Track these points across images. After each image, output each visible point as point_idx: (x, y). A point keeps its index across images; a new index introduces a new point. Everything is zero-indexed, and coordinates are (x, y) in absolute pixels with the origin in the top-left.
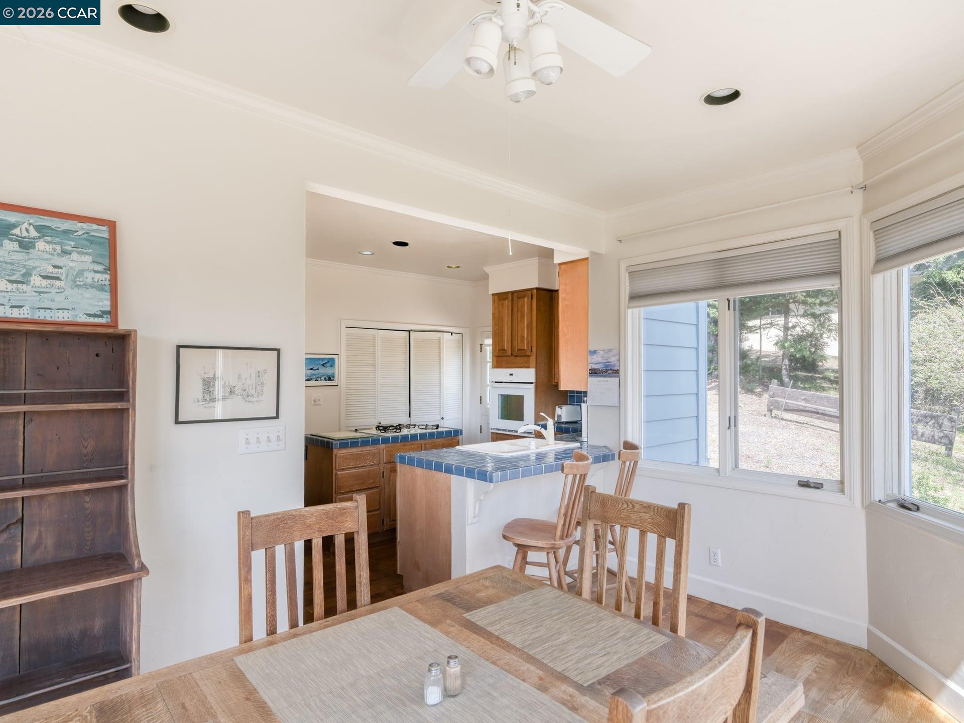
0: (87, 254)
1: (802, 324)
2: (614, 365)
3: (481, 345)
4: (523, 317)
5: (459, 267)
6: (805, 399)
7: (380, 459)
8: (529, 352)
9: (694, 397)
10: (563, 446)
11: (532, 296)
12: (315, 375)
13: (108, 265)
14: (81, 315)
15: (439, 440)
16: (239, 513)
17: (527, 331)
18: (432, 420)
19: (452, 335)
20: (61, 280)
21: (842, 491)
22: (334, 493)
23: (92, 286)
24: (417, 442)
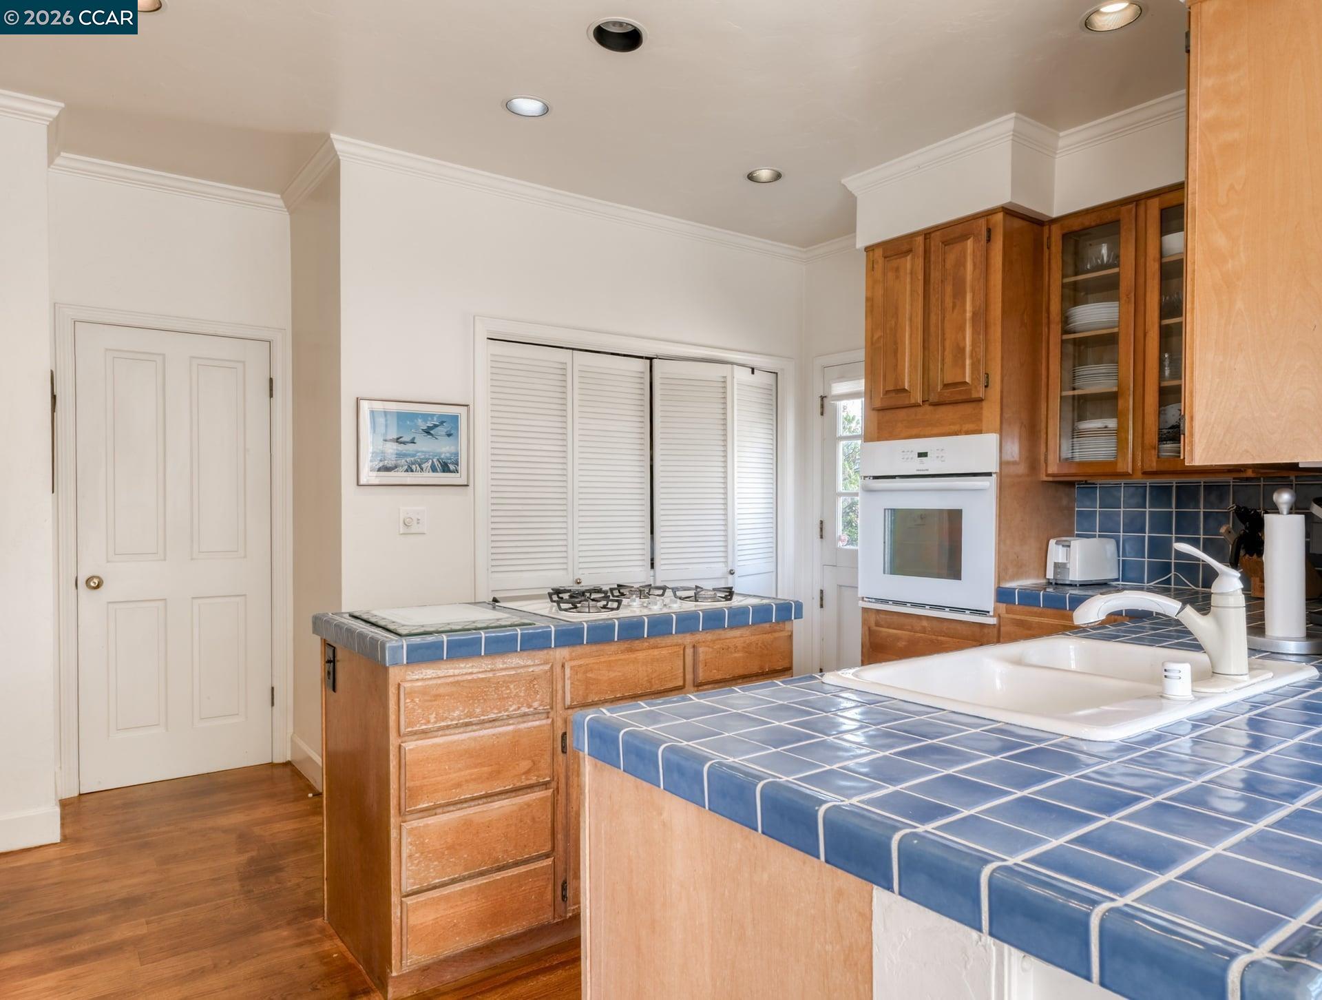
3: (822, 398)
8: (982, 389)
11: (989, 232)
12: (405, 455)
15: (737, 633)
18: (710, 575)
19: (753, 373)
22: (393, 811)
24: (668, 640)
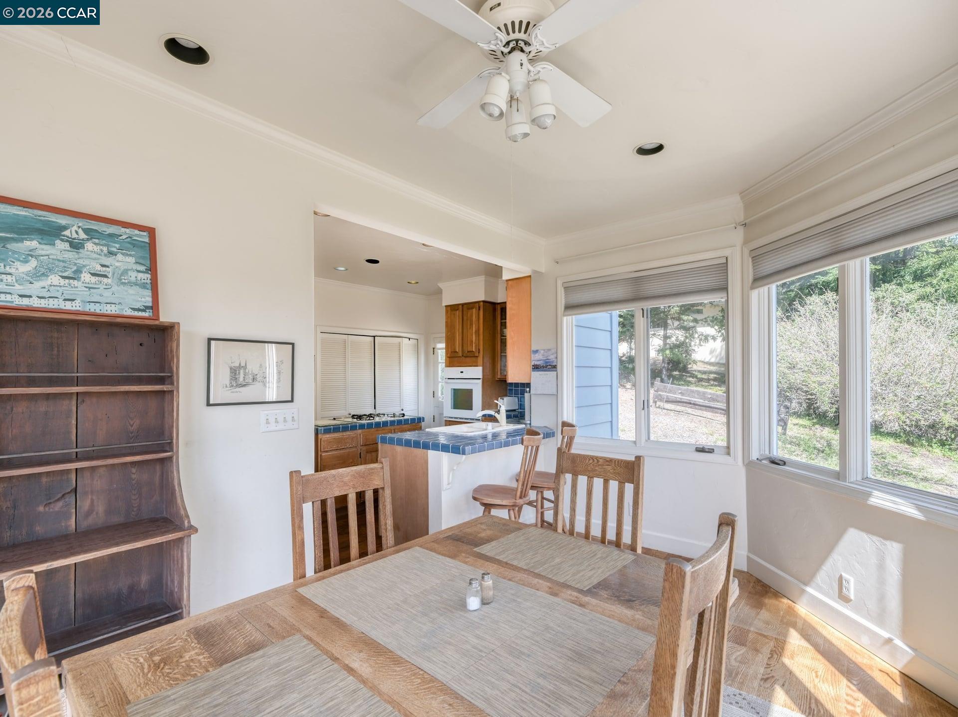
0: (130, 255)
1: (678, 335)
2: (553, 362)
3: (434, 348)
4: (471, 324)
5: (417, 283)
6: (681, 393)
7: (358, 442)
8: (477, 353)
9: (609, 388)
10: (512, 427)
11: (479, 307)
13: (149, 266)
14: (127, 309)
16: (291, 473)
17: (476, 336)
18: (397, 411)
19: (410, 340)
20: (108, 278)
21: (729, 454)
23: (136, 284)
24: (388, 427)
